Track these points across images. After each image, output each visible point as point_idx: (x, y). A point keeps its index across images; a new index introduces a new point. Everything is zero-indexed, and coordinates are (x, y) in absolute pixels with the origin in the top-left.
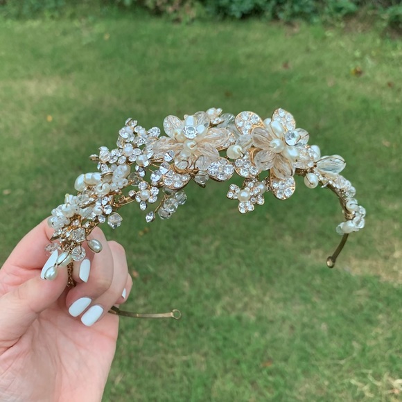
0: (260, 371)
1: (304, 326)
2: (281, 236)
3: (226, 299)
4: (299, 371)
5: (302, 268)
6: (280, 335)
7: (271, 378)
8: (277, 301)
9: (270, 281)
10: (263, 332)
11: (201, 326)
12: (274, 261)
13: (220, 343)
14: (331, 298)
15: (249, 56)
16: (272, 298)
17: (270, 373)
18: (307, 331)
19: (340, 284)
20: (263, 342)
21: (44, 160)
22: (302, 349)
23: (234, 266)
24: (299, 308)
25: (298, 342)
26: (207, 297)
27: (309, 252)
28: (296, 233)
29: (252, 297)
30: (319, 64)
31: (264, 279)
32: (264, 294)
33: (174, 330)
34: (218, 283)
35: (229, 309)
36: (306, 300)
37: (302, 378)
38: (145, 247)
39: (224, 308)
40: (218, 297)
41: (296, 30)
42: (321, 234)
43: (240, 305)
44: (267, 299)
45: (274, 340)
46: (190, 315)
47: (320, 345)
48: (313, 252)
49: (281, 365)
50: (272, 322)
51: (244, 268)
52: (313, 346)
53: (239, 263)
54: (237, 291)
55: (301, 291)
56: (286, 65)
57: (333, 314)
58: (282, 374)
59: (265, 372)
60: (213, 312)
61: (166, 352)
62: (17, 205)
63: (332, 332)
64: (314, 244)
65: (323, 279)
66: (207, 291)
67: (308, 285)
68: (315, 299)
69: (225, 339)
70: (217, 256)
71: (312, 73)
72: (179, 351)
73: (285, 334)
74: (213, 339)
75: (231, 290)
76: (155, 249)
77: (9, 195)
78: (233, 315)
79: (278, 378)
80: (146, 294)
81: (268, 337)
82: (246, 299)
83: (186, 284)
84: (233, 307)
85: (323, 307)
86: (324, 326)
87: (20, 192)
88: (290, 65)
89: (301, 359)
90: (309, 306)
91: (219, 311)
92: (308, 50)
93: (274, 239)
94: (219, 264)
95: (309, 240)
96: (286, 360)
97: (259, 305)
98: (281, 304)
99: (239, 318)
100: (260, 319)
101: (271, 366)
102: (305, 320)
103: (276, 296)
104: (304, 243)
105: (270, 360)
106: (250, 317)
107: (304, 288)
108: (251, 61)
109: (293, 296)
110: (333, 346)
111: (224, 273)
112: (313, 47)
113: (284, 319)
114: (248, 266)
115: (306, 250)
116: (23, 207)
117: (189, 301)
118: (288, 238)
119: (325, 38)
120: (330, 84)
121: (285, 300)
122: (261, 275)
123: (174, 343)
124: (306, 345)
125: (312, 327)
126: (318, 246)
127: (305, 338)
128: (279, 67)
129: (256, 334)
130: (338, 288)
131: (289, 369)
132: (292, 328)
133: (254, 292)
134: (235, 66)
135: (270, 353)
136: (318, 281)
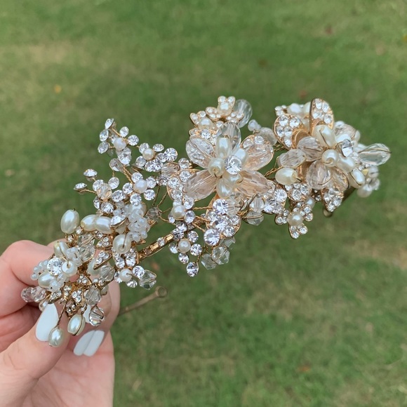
0: (296, 376)
1: (347, 326)
2: (322, 225)
3: (258, 296)
4: (340, 377)
5: (345, 261)
6: (319, 336)
7: (309, 385)
8: (316, 298)
9: (309, 275)
10: (301, 333)
11: (230, 325)
12: (314, 253)
13: (252, 345)
14: (377, 295)
15: (287, 19)
16: (310, 294)
17: (308, 379)
18: (350, 332)
19: (388, 279)
20: (300, 343)
21: (52, 138)
22: (344, 352)
23: (268, 258)
24: (342, 306)
25: (340, 344)
26: (237, 293)
27: (353, 243)
28: (339, 221)
29: (287, 293)
30: (366, 28)
31: (302, 273)
32: (302, 290)
33: (199, 329)
34: (250, 277)
35: (262, 306)
36: (349, 298)
37: (344, 385)
39: (256, 305)
40: (249, 293)
42: (367, 223)
43: (273, 303)
44: (305, 295)
45: (313, 342)
46: (217, 313)
47: (365, 347)
48: (358, 243)
49: (320, 370)
50: (310, 322)
51: (279, 261)
52: (356, 349)
53: (273, 256)
54: (271, 286)
55: (343, 287)
56: (329, 30)
57: (379, 313)
58: (321, 380)
59: (302, 378)
60: (244, 310)
61: (191, 355)
62: (21, 188)
63: (378, 333)
64: (358, 234)
65: (369, 274)
66: (238, 286)
67: (352, 280)
68: (359, 296)
69: (257, 340)
70: (248, 247)
71: (359, 39)
72: (205, 353)
73: (325, 335)
74: (244, 340)
75: (264, 285)
77: (12, 177)
78: (266, 314)
79: (317, 385)
80: (168, 289)
81: (306, 338)
82: (281, 296)
83: (214, 278)
84: (267, 304)
85: (368, 305)
86: (369, 328)
87: (24, 173)
88: (334, 30)
89: (344, 363)
90: (353, 304)
91: (250, 309)
92: (354, 13)
93: (313, 228)
94: (251, 255)
95: (353, 230)
96: (326, 364)
97: (296, 303)
98: (321, 302)
99: (273, 317)
100: (296, 317)
101: (309, 371)
102: (348, 319)
103: (315, 292)
104: (347, 233)
105: (308, 365)
106: (285, 315)
107: (347, 283)
109: (334, 293)
110: (380, 349)
111: (257, 266)
112: (360, 9)
113: (324, 319)
114: (284, 258)
115: (350, 241)
116: (28, 190)
117: (217, 298)
118: (330, 227)
120: (379, 50)
121: (325, 297)
122: (298, 268)
123: (200, 344)
124: (349, 348)
125: (356, 328)
126: (364, 237)
127: (348, 340)
128: (321, 32)
129: (292, 335)
130: (385, 284)
131: (328, 374)
132: (333, 328)
133: (289, 286)
134: (271, 30)
135: (308, 356)
136: (363, 276)
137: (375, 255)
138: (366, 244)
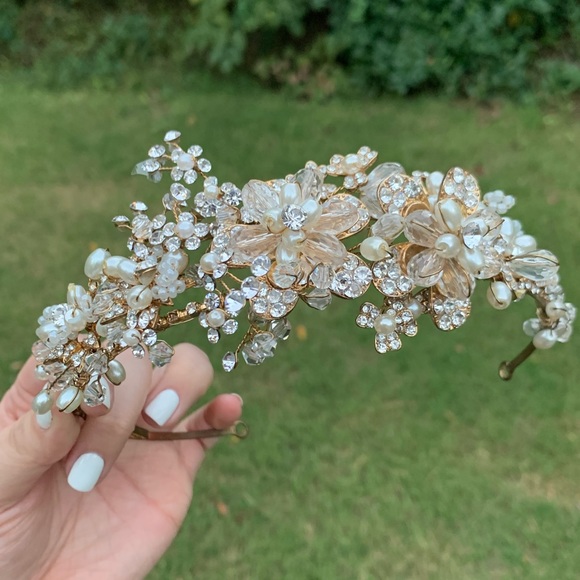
2: (471, 449)
3: (376, 556)
5: (505, 504)
8: (463, 561)
9: (452, 526)
12: (459, 492)
14: (555, 557)
15: (419, 154)
16: (454, 555)
19: (570, 533)
23: (392, 499)
24: (502, 573)
26: (345, 552)
27: (518, 478)
28: (496, 444)
29: (420, 553)
30: (533, 167)
31: (442, 522)
32: (442, 548)
34: (364, 527)
35: (381, 573)
36: (512, 560)
38: (242, 462)
39: (372, 571)
40: (363, 552)
41: (495, 114)
42: (539, 447)
43: (399, 567)
44: (446, 556)
48: (525, 476)
51: (408, 503)
53: (399, 495)
54: (395, 542)
55: (505, 544)
56: (479, 169)
64: (525, 464)
65: (540, 524)
66: (345, 541)
67: (517, 533)
68: (526, 558)
70: (363, 481)
71: (522, 182)
75: (386, 539)
76: (257, 466)
80: (241, 544)
82: (410, 557)
83: (309, 528)
84: (388, 569)
85: (542, 572)
88: (486, 170)
90: (518, 571)
91: (364, 577)
92: (515, 146)
93: (458, 454)
94: (366, 494)
95: (518, 458)
97: (433, 567)
98: (470, 566)
103: (462, 551)
104: (509, 462)
107: (509, 539)
108: (423, 162)
109: (490, 553)
111: (374, 510)
112: (524, 141)
114: (415, 499)
115: (512, 474)
117: (313, 559)
118: (483, 453)
119: (542, 127)
120: (551, 199)
121: (477, 560)
122: (437, 514)
126: (533, 468)
130: (566, 539)
133: (423, 543)
136: (532, 527)
137: (551, 496)
138: (537, 479)
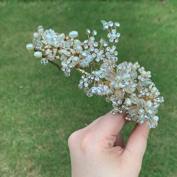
0: (150, 170)
1: (171, 147)
4: (169, 170)
5: (169, 119)
6: (159, 152)
7: (155, 174)
15: (141, 16)
16: (155, 134)
17: (155, 171)
18: (173, 150)
20: (151, 156)
21: (40, 71)
22: (170, 159)
24: (169, 139)
25: (168, 155)
27: (173, 111)
37: (171, 173)
38: (91, 111)
41: (164, 2)
45: (156, 155)
49: (160, 167)
50: (155, 146)
55: (169, 130)
56: (159, 20)
58: (161, 172)
59: (152, 171)
62: (26, 93)
64: (175, 107)
71: (173, 23)
73: (162, 152)
76: (96, 112)
77: (22, 88)
79: (159, 174)
81: (153, 153)
87: (28, 87)
88: (162, 20)
89: (170, 164)
90: (174, 138)
92: (170, 12)
95: (173, 106)
96: (162, 164)
98: (159, 137)
100: (149, 145)
101: (155, 168)
102: (172, 144)
103: (157, 133)
104: (170, 107)
105: (155, 165)
107: (171, 129)
108: (142, 18)
109: (165, 133)
112: (173, 11)
113: (161, 145)
116: (30, 94)
121: (161, 135)
124: (173, 157)
125: (175, 148)
127: (172, 154)
128: (156, 21)
131: (164, 169)
132: (165, 149)
134: (134, 21)
135: (154, 161)
